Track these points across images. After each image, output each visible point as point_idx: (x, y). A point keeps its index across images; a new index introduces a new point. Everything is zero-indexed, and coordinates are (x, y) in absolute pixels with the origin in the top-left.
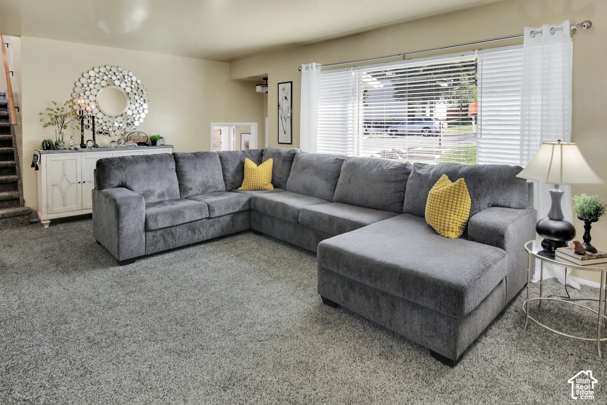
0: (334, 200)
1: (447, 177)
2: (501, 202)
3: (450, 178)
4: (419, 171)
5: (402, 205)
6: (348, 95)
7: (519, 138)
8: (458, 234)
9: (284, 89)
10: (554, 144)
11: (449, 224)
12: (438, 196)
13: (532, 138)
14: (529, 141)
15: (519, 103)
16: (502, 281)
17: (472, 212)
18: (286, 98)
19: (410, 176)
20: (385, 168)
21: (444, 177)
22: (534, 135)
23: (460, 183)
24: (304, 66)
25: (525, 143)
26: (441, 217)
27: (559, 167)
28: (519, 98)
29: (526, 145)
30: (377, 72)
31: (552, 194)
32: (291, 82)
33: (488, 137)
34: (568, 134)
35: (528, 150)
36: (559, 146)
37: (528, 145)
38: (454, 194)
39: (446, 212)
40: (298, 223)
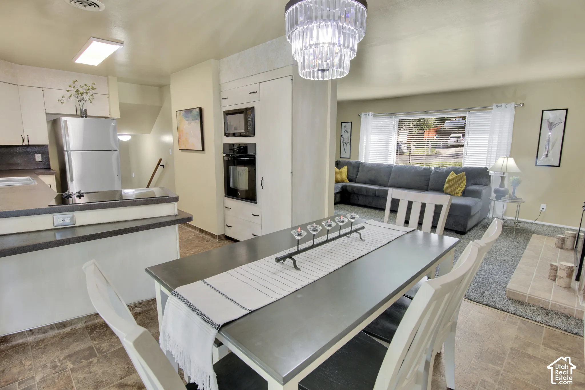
0: (388, 186)
1: (454, 172)
2: (478, 182)
3: (455, 173)
4: (438, 171)
5: (428, 187)
6: (391, 131)
7: (486, 155)
8: (461, 195)
9: (345, 126)
10: (504, 157)
11: (457, 191)
12: (451, 180)
13: (492, 155)
14: (491, 157)
15: (488, 139)
16: (479, 211)
17: (467, 186)
18: (347, 131)
19: (432, 173)
20: (418, 170)
21: (452, 172)
22: (494, 154)
23: (463, 174)
24: (363, 114)
25: (489, 158)
26: (454, 188)
27: (506, 166)
28: (488, 136)
29: (489, 159)
30: (407, 120)
31: (501, 177)
32: (351, 122)
33: (470, 155)
34: (509, 153)
35: (490, 161)
36: (507, 158)
37: (490, 159)
38: (460, 178)
39: (456, 186)
40: (376, 196)
